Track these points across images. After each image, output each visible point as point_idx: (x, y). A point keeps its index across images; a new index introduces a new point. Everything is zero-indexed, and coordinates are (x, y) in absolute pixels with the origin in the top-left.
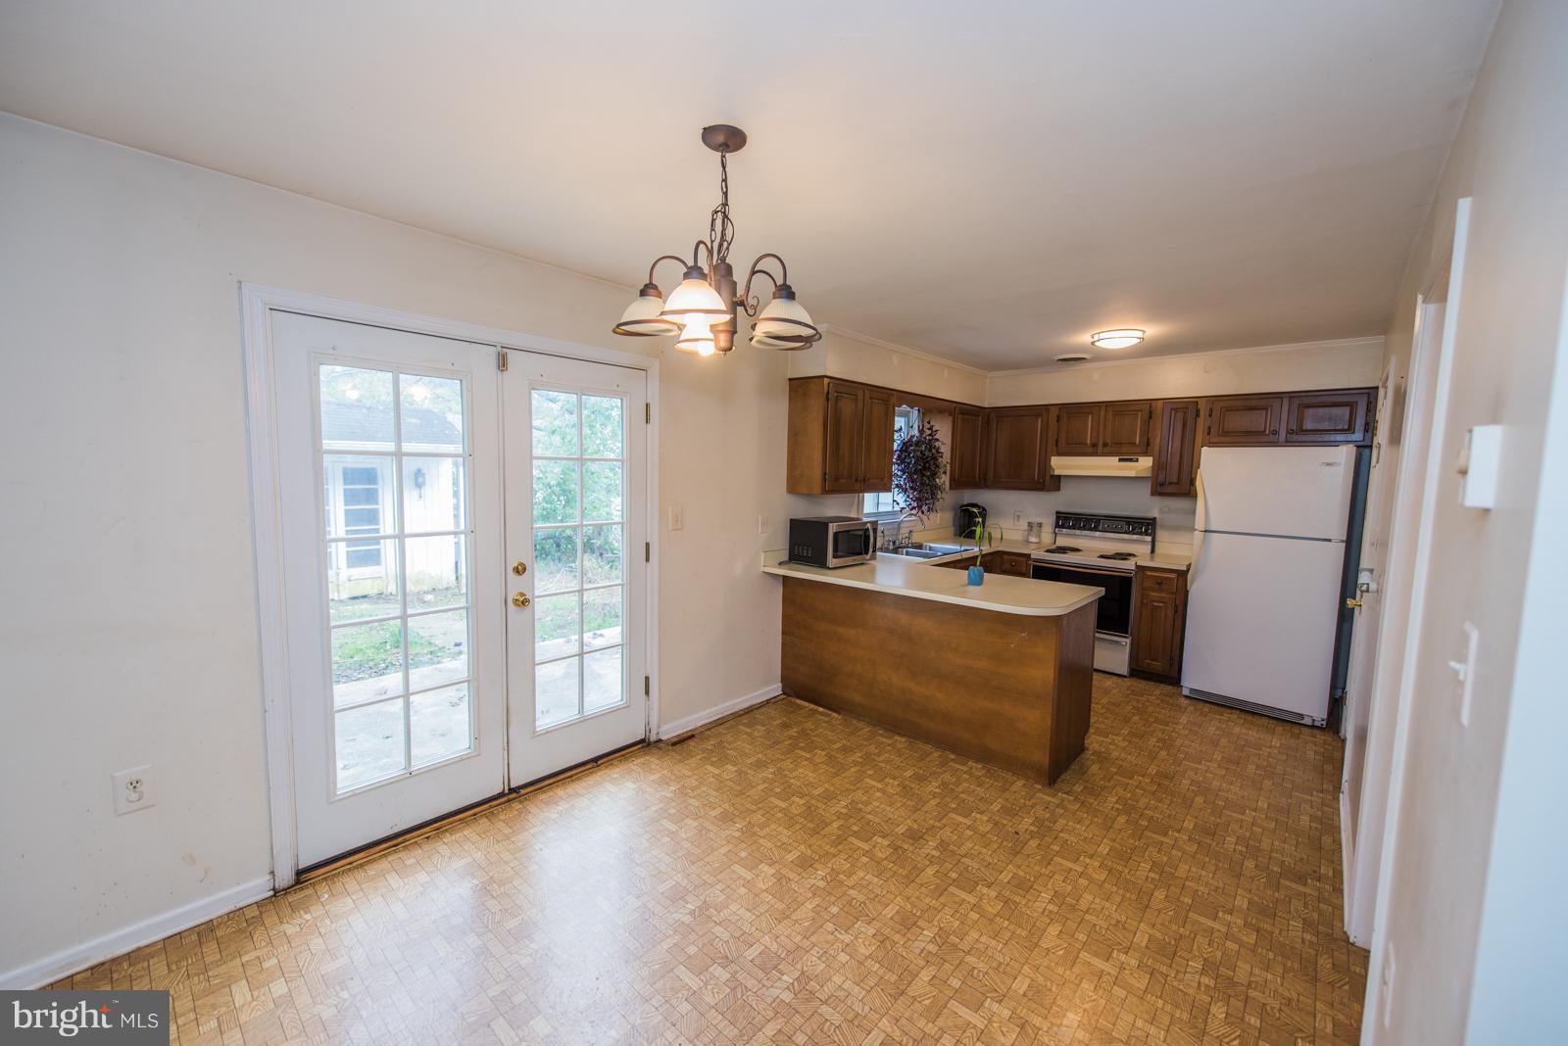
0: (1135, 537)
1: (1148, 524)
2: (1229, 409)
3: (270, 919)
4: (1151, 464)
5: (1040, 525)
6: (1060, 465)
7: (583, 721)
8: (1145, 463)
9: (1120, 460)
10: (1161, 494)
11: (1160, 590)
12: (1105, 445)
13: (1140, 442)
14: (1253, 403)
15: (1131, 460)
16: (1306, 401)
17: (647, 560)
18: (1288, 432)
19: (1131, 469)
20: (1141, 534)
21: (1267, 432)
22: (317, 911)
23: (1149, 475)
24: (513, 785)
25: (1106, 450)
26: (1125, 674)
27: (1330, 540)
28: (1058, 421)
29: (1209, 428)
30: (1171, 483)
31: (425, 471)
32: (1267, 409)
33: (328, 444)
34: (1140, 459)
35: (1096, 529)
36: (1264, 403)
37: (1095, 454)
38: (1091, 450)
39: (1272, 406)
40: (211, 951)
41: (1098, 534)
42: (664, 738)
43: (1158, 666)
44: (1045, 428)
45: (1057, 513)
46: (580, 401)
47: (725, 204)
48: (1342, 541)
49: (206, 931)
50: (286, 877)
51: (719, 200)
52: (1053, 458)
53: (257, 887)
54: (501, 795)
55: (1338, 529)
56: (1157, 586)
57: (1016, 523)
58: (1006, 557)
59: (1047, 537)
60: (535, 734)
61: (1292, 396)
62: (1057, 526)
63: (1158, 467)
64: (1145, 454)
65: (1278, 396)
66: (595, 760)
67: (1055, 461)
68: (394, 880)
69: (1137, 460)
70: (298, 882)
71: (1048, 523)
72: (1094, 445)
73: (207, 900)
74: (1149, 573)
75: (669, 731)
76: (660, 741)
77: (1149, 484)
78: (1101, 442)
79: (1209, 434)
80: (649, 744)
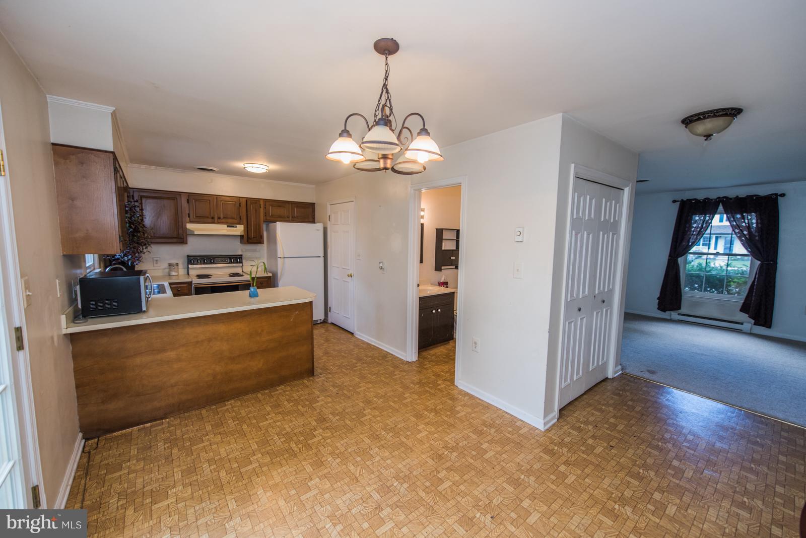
0: (234, 265)
1: (240, 258)
2: (272, 206)
4: (243, 229)
5: (177, 264)
8: (240, 228)
9: (228, 226)
10: (250, 243)
12: (218, 218)
13: (236, 217)
14: (280, 204)
15: (233, 227)
18: (292, 217)
19: (235, 231)
20: (237, 262)
21: (286, 217)
23: (242, 234)
25: (220, 221)
27: (317, 257)
28: (188, 203)
29: (265, 213)
30: (254, 238)
32: (285, 207)
34: (238, 226)
35: (213, 263)
36: (283, 204)
37: (213, 223)
38: (211, 220)
45: (188, 256)
48: (323, 257)
52: (188, 224)
55: (322, 254)
57: (155, 265)
58: (173, 286)
59: (182, 271)
61: (292, 203)
62: (188, 264)
63: (246, 230)
64: (239, 224)
65: (288, 202)
69: (236, 227)
71: (182, 262)
72: (212, 218)
77: (241, 238)
78: (216, 216)
79: (265, 216)
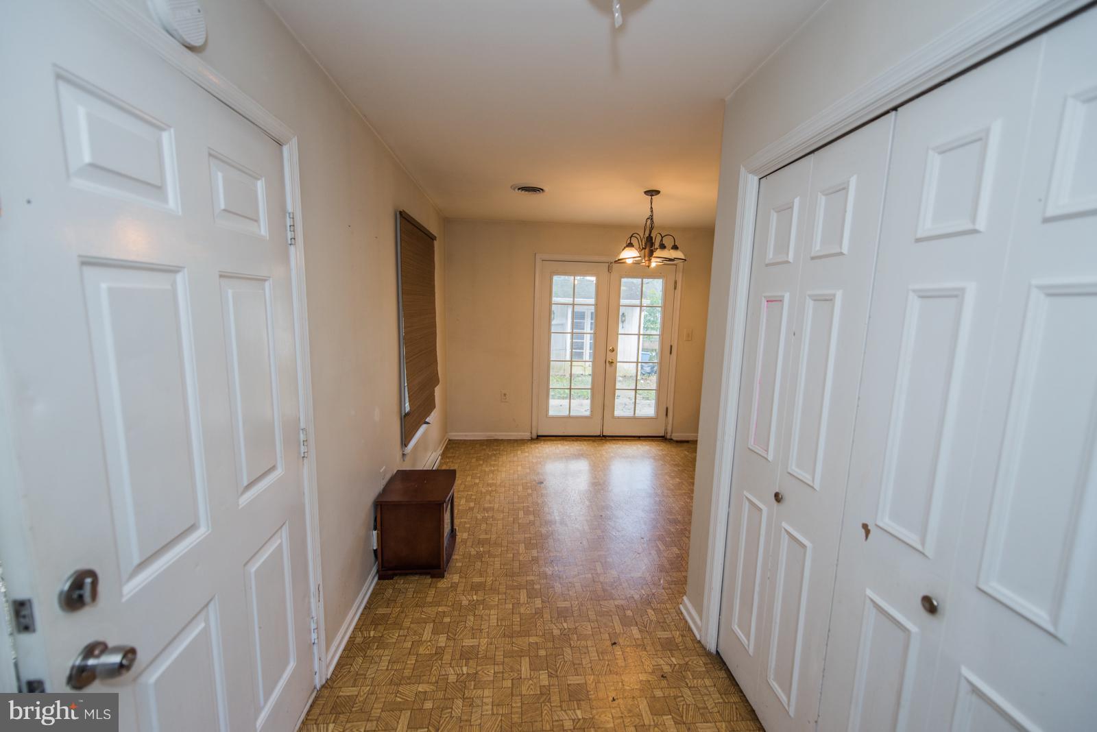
3: (529, 443)
7: (634, 418)
17: (671, 353)
22: (539, 445)
24: (604, 434)
31: (626, 314)
33: (555, 299)
40: (516, 445)
42: (674, 439)
46: (642, 281)
47: (652, 216)
49: (516, 441)
50: (534, 436)
51: (650, 213)
53: (527, 435)
54: (599, 436)
60: (613, 417)
66: (639, 437)
68: (559, 446)
70: (537, 438)
73: (516, 434)
75: (676, 436)
76: (672, 439)
80: (666, 439)
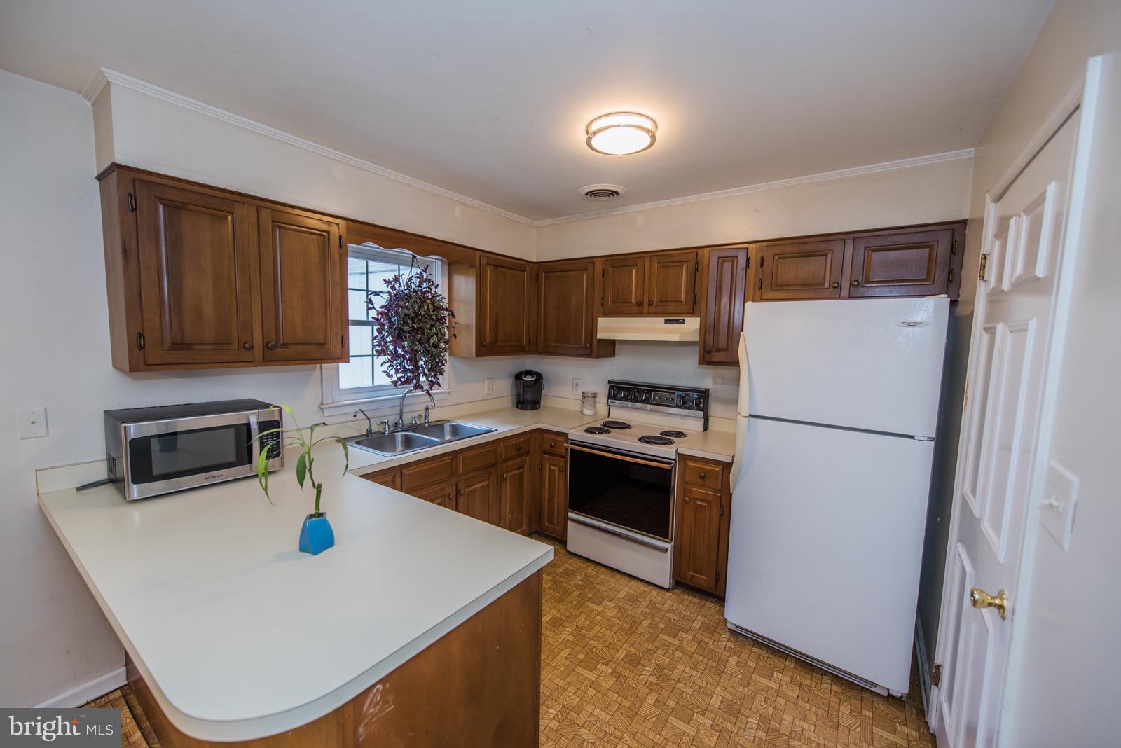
0: (686, 411)
1: (698, 396)
2: (784, 257)
4: (698, 326)
5: (595, 395)
6: (607, 328)
8: (692, 326)
9: (667, 322)
10: (710, 363)
11: (703, 486)
12: (650, 304)
13: (686, 298)
14: (810, 248)
15: (677, 322)
16: (875, 242)
18: (851, 285)
19: (677, 332)
20: (692, 408)
21: (827, 286)
23: (696, 339)
25: (653, 309)
26: (667, 586)
27: (912, 437)
28: (603, 276)
29: (761, 281)
30: (719, 350)
32: (826, 255)
34: (687, 319)
35: (647, 401)
36: (821, 247)
37: (640, 314)
38: (636, 309)
39: (832, 251)
41: (649, 406)
43: (702, 579)
44: (591, 283)
45: (609, 382)
48: (932, 439)
52: (599, 319)
55: (925, 422)
56: (700, 480)
58: (546, 436)
59: (602, 408)
61: (857, 236)
62: (610, 397)
63: (704, 329)
64: (692, 313)
65: (841, 237)
67: (602, 322)
69: (683, 322)
71: (603, 392)
72: (639, 304)
74: (690, 464)
77: (697, 349)
78: (646, 300)
79: (760, 288)
